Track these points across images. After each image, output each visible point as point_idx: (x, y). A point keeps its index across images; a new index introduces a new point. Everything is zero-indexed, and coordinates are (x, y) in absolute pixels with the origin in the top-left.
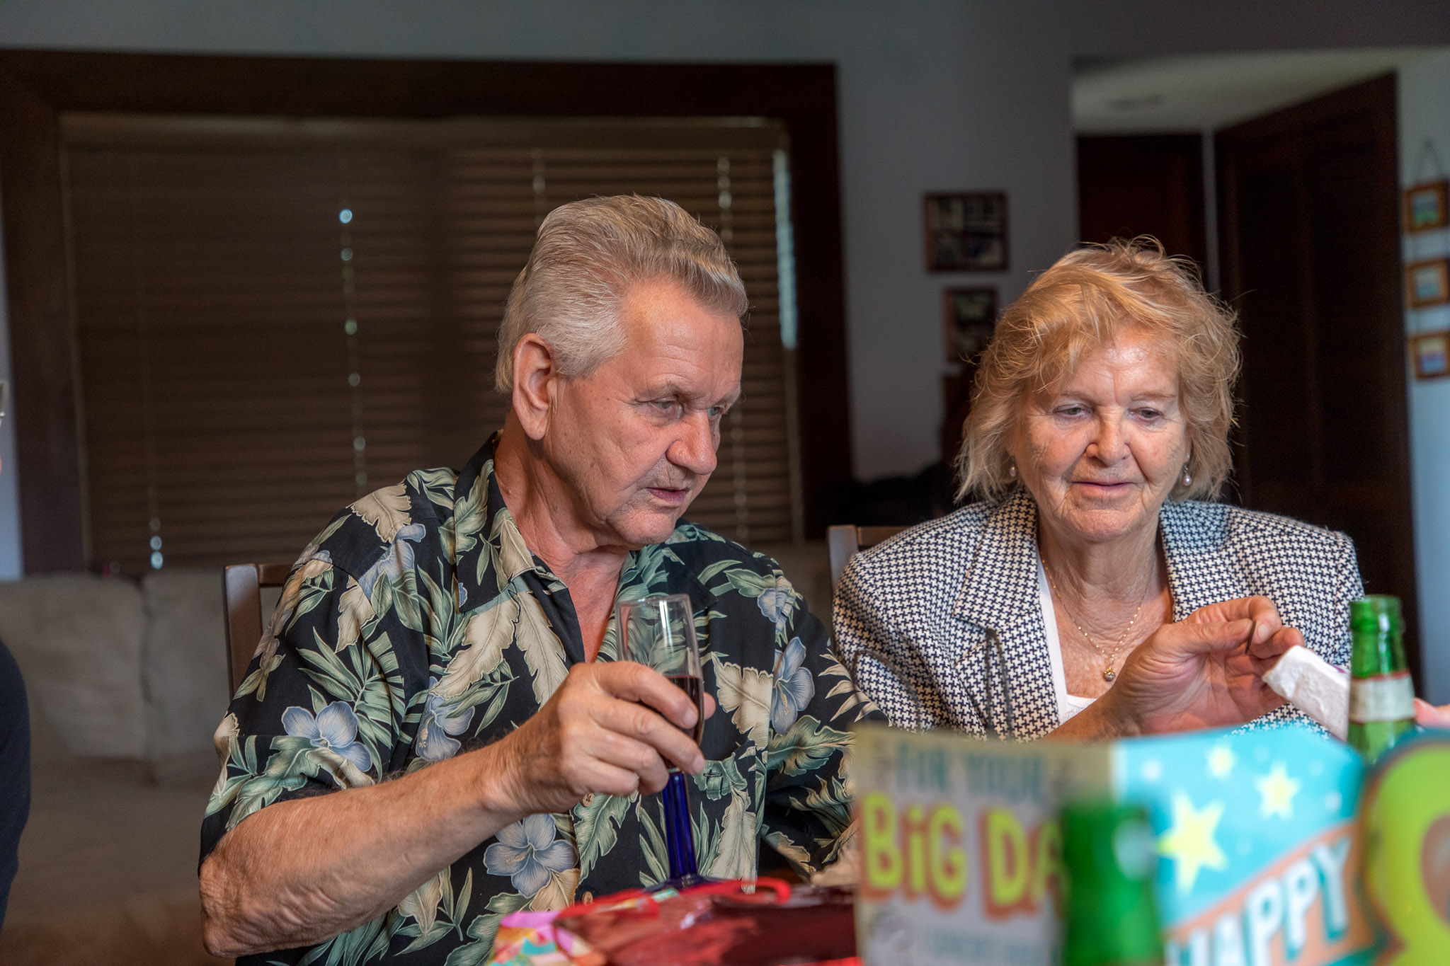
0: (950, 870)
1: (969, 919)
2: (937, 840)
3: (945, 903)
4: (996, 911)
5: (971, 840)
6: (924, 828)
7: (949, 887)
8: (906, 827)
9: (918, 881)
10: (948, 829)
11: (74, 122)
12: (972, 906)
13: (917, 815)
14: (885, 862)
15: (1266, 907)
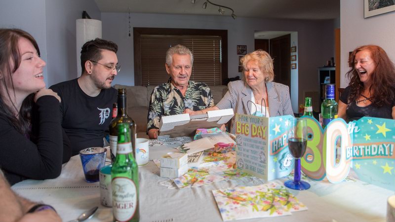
0: (247, 131)
1: (249, 137)
2: (245, 127)
3: (246, 135)
4: (252, 136)
5: (250, 128)
6: (244, 126)
7: (247, 133)
8: (242, 125)
9: (243, 132)
10: (247, 126)
11: (141, 35)
12: (250, 135)
13: (243, 124)
14: (239, 130)
15: (285, 137)
